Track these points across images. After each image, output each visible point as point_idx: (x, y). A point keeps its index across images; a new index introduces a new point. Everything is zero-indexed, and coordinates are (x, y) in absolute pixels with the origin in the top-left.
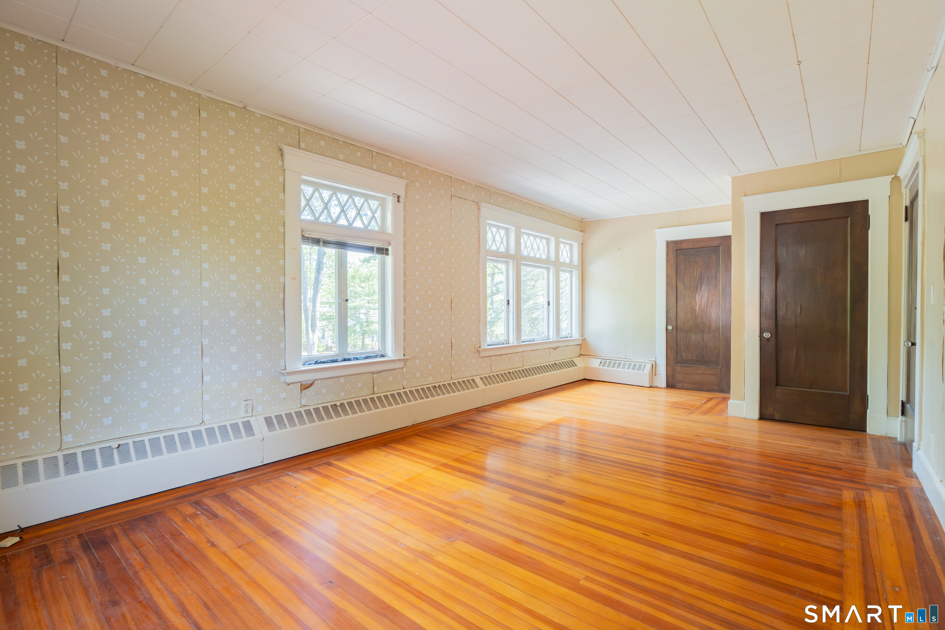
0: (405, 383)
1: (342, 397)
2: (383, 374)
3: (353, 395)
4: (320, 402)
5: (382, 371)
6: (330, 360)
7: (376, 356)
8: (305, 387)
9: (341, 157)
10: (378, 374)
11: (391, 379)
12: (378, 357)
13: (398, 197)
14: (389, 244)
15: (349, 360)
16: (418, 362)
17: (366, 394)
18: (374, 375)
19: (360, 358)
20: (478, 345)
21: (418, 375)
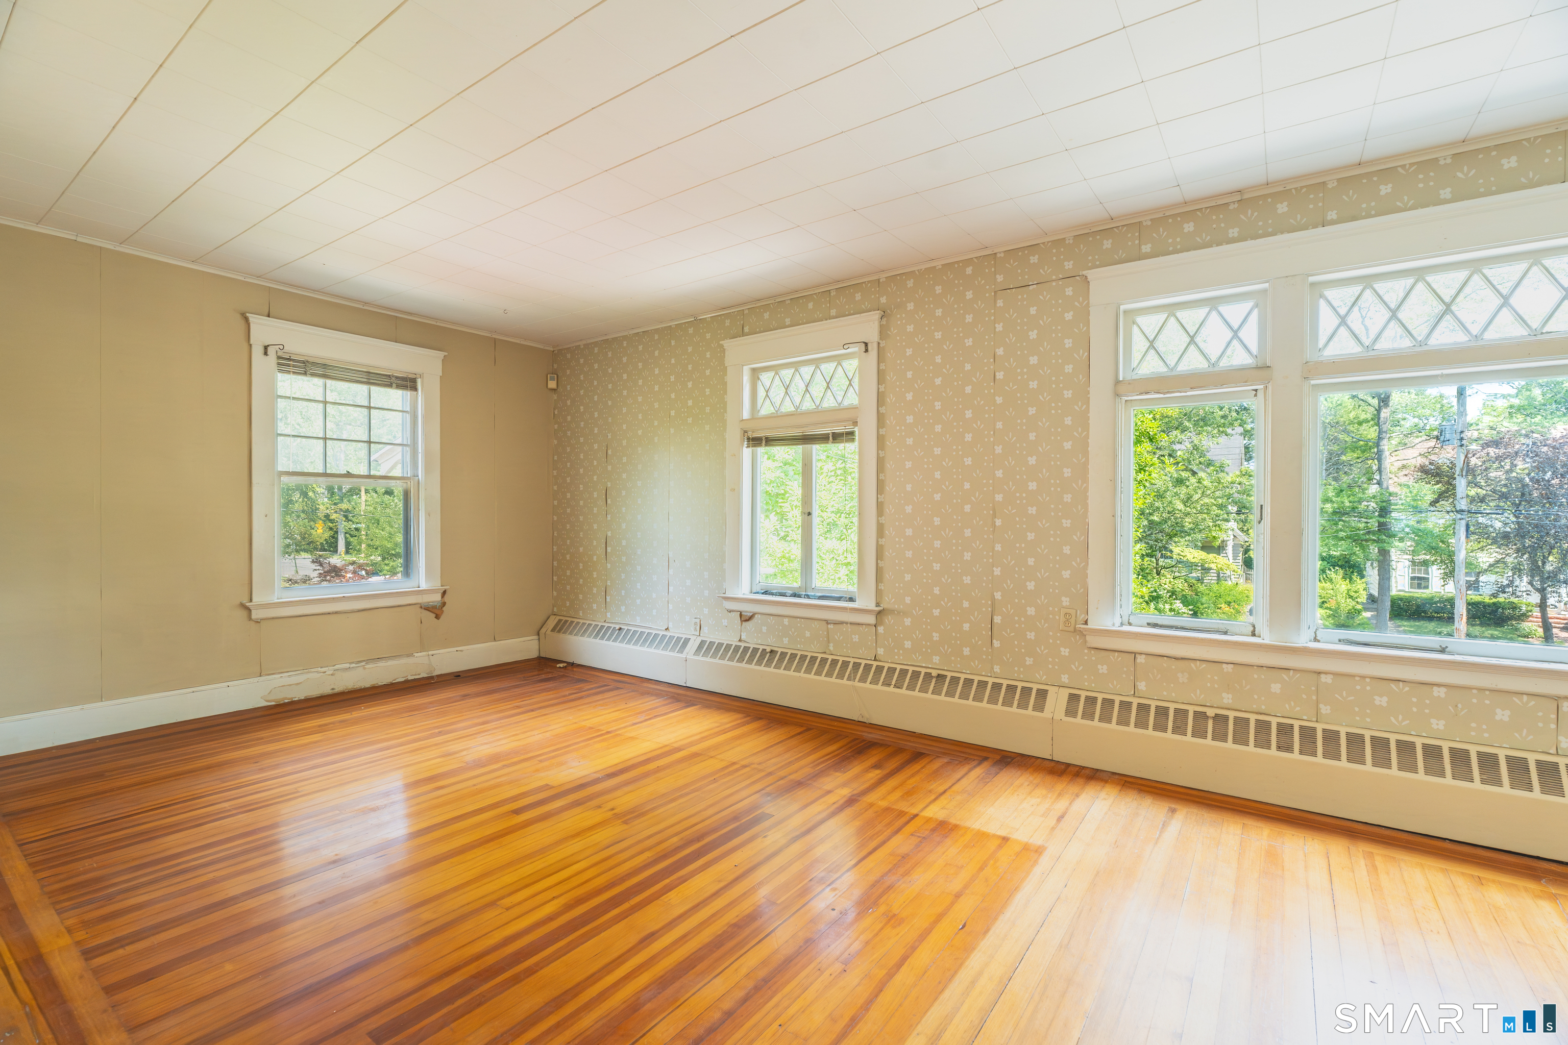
0: (881, 651)
1: (783, 644)
2: (844, 628)
3: (799, 646)
4: (759, 642)
5: (842, 623)
6: (779, 593)
7: (839, 599)
8: (746, 618)
9: (788, 321)
10: (836, 625)
11: (856, 638)
12: (842, 599)
13: (866, 344)
14: (855, 423)
15: (799, 596)
16: (908, 621)
17: (813, 649)
18: (829, 626)
19: (812, 596)
20: (1082, 617)
21: (908, 644)
